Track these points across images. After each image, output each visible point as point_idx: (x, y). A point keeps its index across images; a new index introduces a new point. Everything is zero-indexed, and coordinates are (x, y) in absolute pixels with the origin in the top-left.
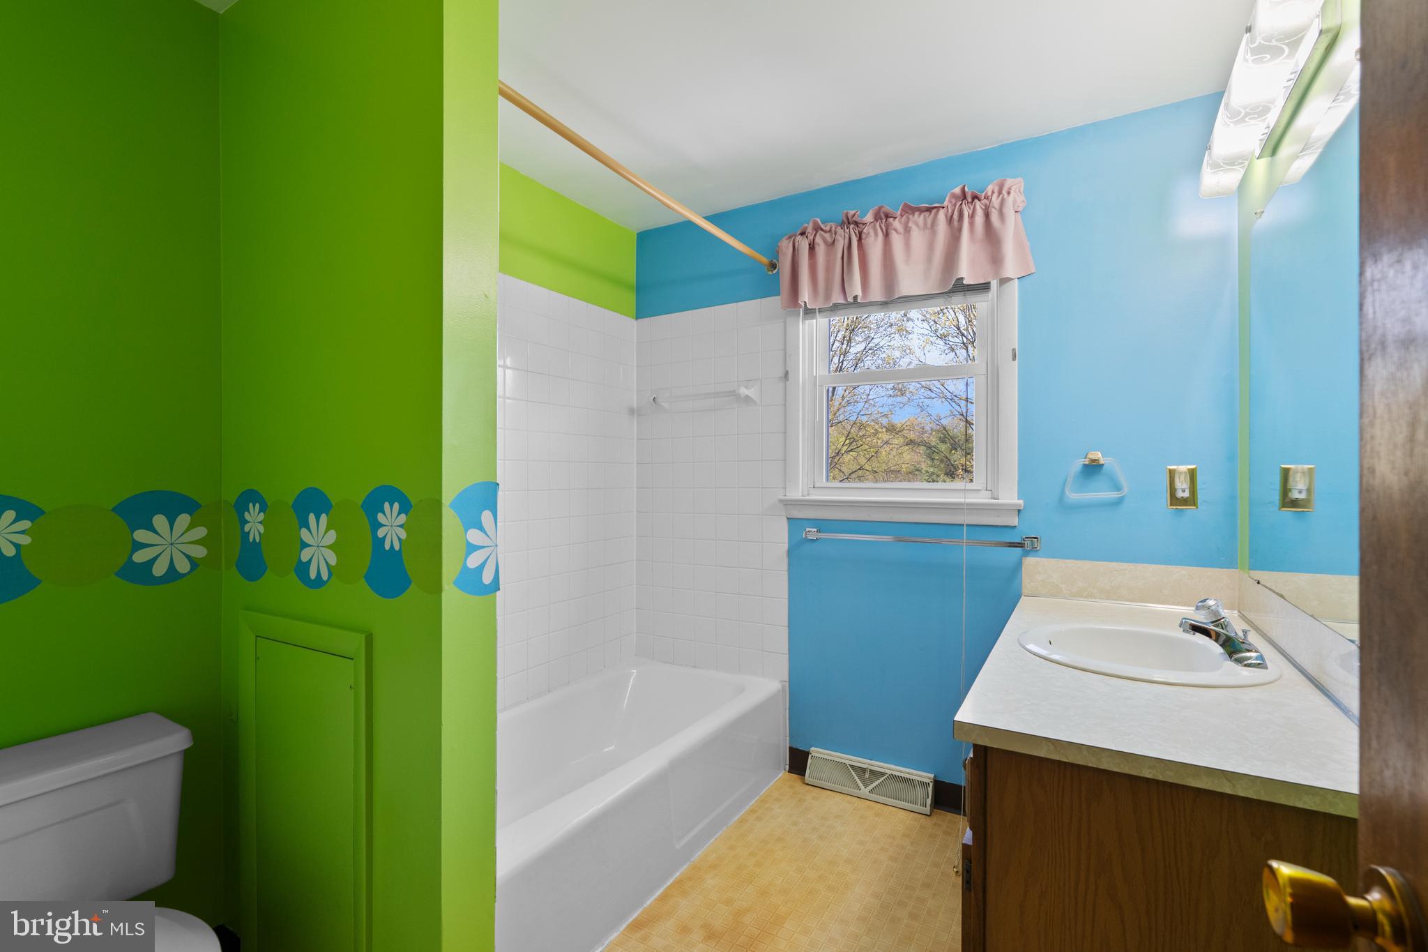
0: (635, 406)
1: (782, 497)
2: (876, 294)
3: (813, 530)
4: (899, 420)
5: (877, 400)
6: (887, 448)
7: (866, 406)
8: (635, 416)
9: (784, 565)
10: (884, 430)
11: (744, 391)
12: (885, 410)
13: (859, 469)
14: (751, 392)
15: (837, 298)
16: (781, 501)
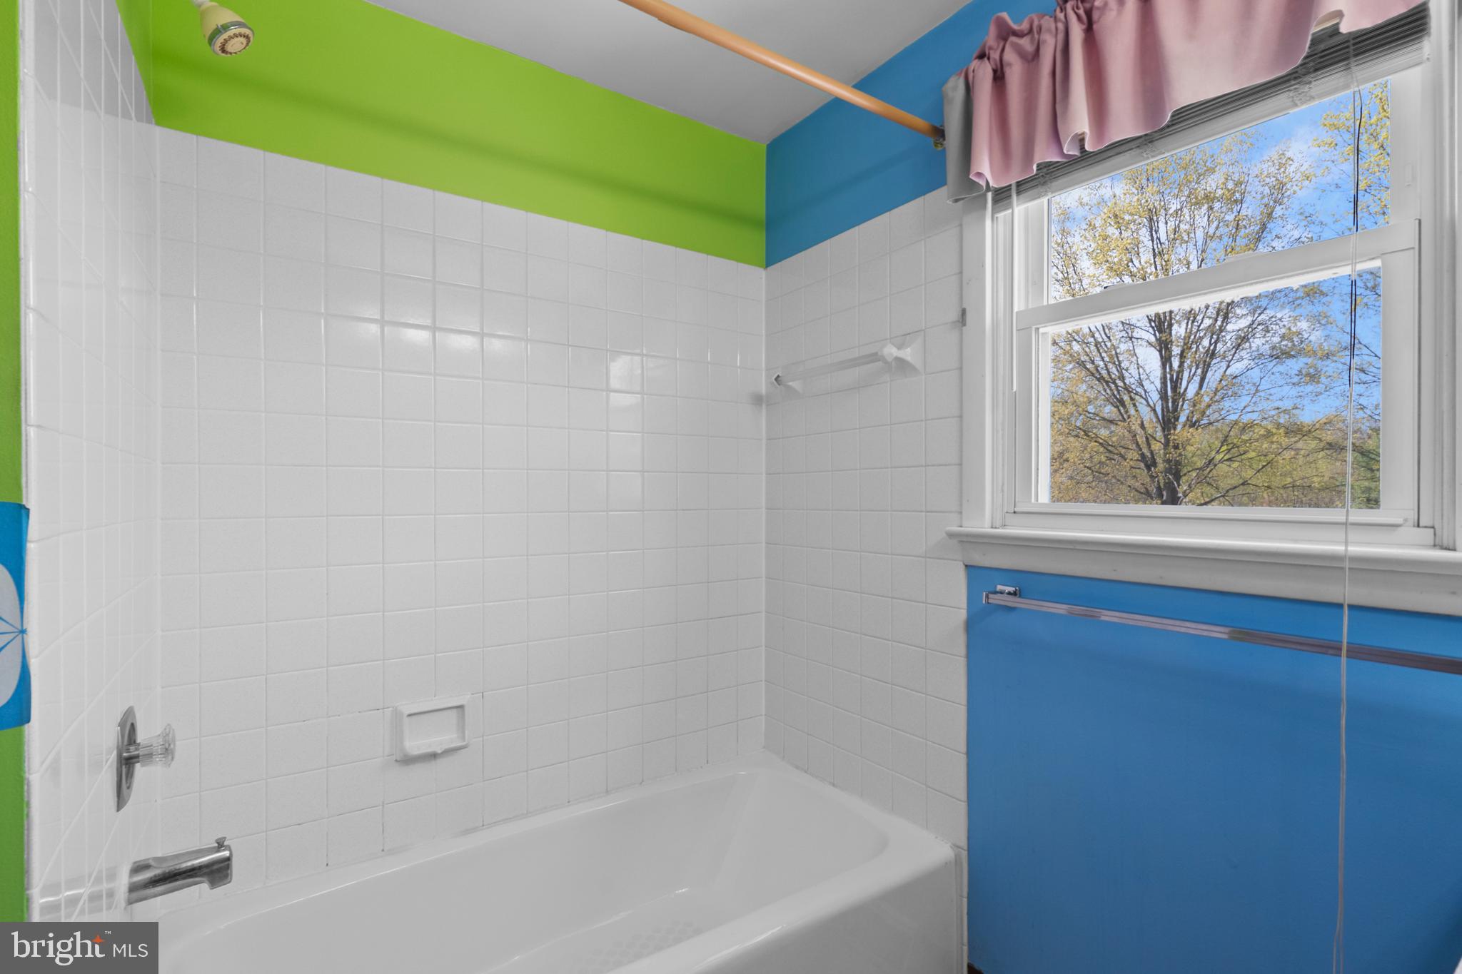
0: (764, 391)
1: (955, 529)
2: (1124, 124)
3: (1008, 589)
4: (1309, 415)
5: (1272, 391)
6: (1288, 454)
7: (1254, 400)
8: (764, 406)
9: (961, 647)
10: (1282, 431)
11: (891, 351)
12: (1287, 404)
13: (1243, 484)
14: (907, 354)
15: (1045, 154)
16: (951, 535)
